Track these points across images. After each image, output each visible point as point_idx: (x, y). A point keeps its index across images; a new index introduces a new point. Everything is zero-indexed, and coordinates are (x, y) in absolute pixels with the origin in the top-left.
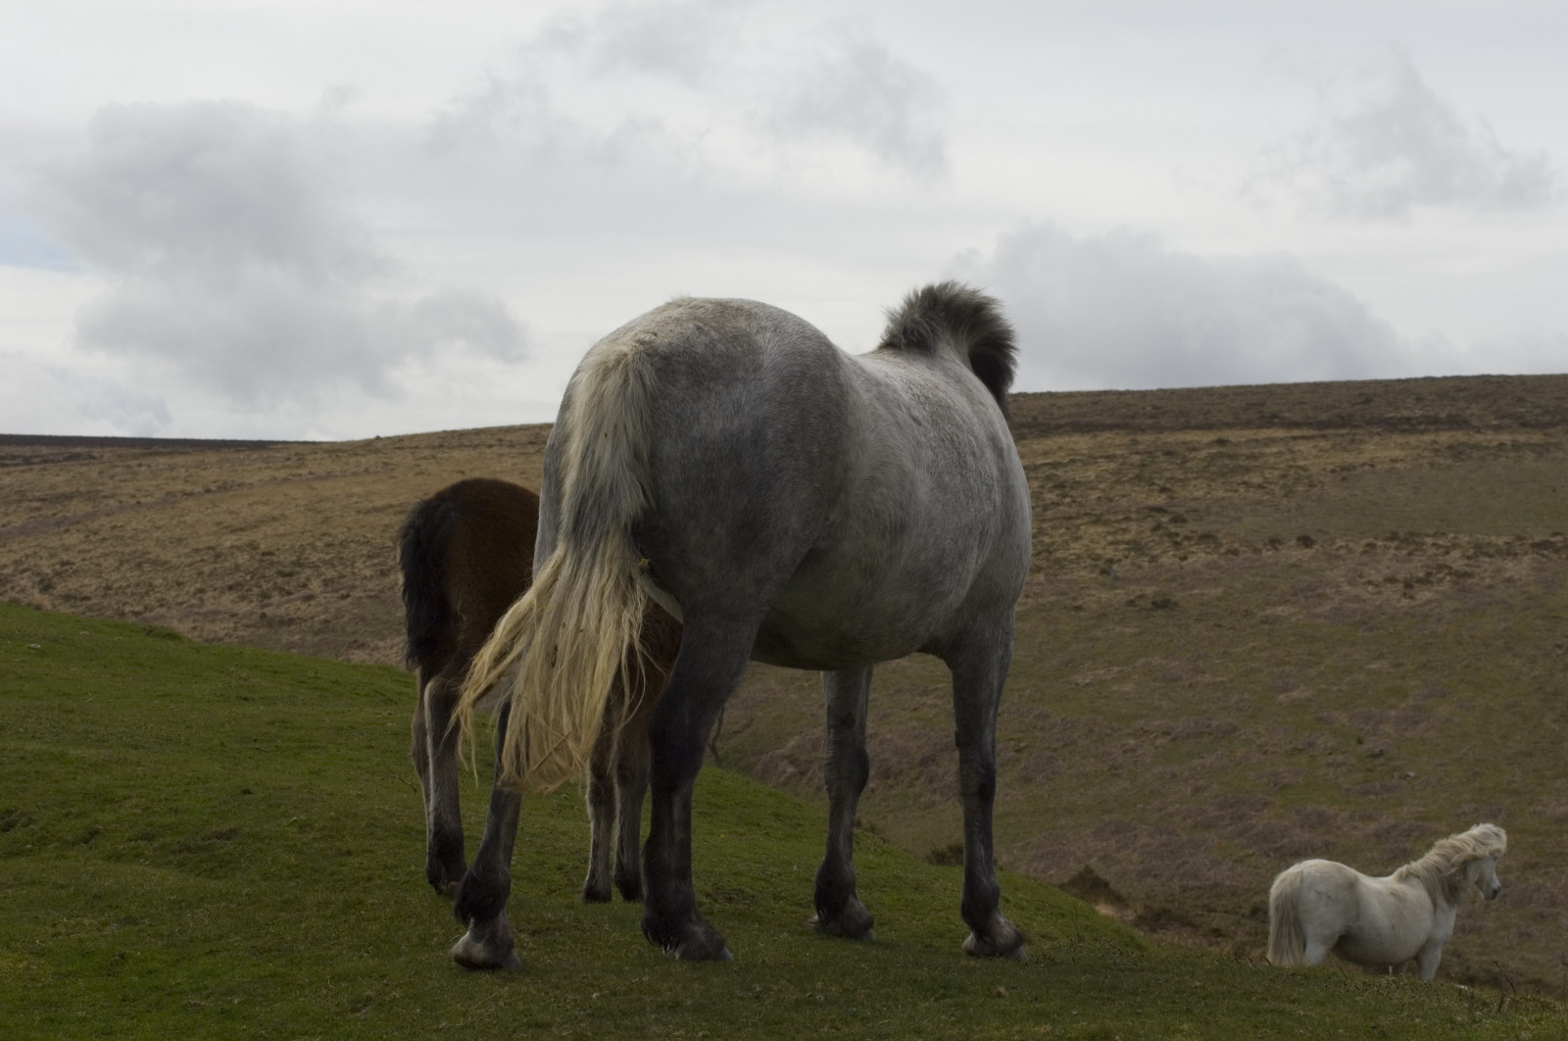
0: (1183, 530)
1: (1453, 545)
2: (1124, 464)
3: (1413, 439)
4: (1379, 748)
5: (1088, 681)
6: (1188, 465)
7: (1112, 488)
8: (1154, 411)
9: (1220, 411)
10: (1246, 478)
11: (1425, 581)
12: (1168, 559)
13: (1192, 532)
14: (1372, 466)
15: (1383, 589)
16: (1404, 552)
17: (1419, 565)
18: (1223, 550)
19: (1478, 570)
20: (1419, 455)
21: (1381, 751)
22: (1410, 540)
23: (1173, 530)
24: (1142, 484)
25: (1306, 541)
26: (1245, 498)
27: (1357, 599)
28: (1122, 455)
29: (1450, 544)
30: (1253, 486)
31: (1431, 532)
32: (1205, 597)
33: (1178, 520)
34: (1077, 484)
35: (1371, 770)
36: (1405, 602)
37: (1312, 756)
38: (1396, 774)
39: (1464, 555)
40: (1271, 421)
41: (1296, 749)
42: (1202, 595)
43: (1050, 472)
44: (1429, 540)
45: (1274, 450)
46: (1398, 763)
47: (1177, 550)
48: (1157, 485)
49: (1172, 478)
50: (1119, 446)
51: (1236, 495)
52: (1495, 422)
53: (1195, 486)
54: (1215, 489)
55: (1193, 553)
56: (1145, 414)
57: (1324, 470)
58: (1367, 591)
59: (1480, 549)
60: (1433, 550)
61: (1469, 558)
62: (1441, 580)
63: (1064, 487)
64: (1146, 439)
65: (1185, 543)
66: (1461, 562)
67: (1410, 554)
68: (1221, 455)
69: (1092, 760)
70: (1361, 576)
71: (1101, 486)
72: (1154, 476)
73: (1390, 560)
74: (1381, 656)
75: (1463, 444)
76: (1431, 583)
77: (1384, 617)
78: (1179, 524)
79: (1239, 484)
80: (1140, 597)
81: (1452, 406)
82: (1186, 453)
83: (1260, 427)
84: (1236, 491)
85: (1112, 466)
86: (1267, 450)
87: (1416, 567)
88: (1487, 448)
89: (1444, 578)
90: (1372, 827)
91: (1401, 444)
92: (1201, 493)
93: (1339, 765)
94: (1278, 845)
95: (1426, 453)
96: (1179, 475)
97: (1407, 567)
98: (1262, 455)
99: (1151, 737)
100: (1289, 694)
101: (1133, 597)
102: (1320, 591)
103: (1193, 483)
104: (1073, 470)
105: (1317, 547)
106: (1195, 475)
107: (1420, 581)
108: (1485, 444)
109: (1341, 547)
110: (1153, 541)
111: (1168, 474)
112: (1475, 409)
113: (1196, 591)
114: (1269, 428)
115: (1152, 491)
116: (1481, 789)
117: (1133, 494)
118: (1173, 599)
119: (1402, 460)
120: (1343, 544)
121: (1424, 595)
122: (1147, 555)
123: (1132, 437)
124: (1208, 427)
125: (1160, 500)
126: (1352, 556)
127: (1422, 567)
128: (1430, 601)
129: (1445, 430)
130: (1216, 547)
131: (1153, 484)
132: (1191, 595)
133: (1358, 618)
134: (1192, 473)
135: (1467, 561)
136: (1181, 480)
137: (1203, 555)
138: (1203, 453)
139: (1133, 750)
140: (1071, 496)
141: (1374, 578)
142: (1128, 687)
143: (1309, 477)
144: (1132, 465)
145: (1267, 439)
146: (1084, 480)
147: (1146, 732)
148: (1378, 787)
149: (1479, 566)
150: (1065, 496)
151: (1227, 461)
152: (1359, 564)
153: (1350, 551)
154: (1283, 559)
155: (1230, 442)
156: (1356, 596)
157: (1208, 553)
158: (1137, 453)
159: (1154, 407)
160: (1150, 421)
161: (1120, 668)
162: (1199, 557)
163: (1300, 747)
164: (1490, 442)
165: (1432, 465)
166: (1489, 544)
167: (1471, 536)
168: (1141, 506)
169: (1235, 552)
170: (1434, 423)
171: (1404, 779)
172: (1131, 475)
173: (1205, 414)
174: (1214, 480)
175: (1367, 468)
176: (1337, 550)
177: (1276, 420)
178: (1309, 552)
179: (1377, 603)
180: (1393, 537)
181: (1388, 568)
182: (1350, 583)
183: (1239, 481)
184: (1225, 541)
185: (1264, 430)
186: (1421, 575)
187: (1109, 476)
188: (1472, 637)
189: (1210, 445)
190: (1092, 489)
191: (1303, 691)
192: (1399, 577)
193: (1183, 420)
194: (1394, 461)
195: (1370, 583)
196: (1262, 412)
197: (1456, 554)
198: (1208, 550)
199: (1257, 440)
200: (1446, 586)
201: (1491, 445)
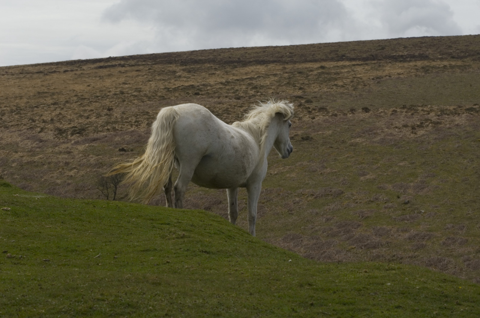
0: (312, 106)
1: (431, 110)
2: (281, 77)
3: (406, 65)
4: (408, 200)
5: (276, 173)
6: (309, 77)
7: (278, 88)
8: (290, 55)
9: (319, 54)
10: (336, 83)
11: (421, 126)
12: (306, 118)
13: (316, 106)
14: (390, 76)
15: (402, 130)
16: (410, 114)
17: (417, 119)
18: (330, 114)
19: (443, 121)
20: (409, 71)
21: (408, 201)
22: (412, 109)
23: (307, 106)
24: (291, 86)
25: (366, 110)
26: (336, 91)
27: (391, 134)
28: (280, 74)
29: (429, 110)
30: (339, 86)
31: (420, 105)
32: (324, 135)
33: (309, 101)
34: (262, 87)
35: (404, 210)
36: (412, 135)
37: (377, 204)
38: (416, 211)
39: (436, 115)
40: (342, 58)
41: (370, 201)
42: (323, 134)
43: (249, 82)
44: (420, 108)
45: (346, 70)
46: (416, 206)
47: (310, 114)
48: (297, 86)
49: (303, 83)
50: (278, 70)
51: (332, 90)
52: (440, 57)
53: (314, 87)
54: (323, 88)
55: (317, 116)
56: (286, 56)
57: (369, 78)
58: (395, 131)
59: (443, 112)
60: (422, 113)
61: (438, 116)
62: (428, 125)
63: (257, 88)
64: (289, 67)
65: (313, 112)
66: (435, 118)
67: (412, 114)
68: (323, 73)
69: (280, 207)
70: (392, 125)
71: (273, 87)
72: (295, 82)
73: (404, 117)
74: (404, 160)
75: (428, 66)
76: (423, 127)
77: (404, 142)
78: (309, 103)
79: (333, 86)
80: (295, 135)
81: (420, 50)
82: (308, 73)
83: (338, 61)
84: (332, 88)
85: (276, 78)
86: (343, 71)
87: (415, 120)
88: (439, 68)
89: (429, 125)
90: (407, 235)
91: (400, 66)
92: (316, 90)
93: (390, 208)
94: (366, 243)
95: (413, 71)
96: (306, 82)
97: (411, 120)
98: (341, 73)
99: (306, 197)
100: (365, 177)
101: (293, 136)
102: (375, 131)
103: (313, 85)
104: (259, 81)
105: (371, 112)
106: (313, 82)
107: (418, 126)
108: (438, 66)
109: (381, 112)
110: (299, 111)
111: (301, 82)
112: (430, 51)
113: (320, 133)
114: (342, 61)
115: (296, 89)
116: (455, 217)
117: (287, 91)
118: (311, 136)
119: (402, 74)
120: (382, 110)
121: (421, 132)
122: (297, 117)
123: (283, 66)
124: (316, 61)
125: (299, 93)
126: (386, 116)
127: (418, 120)
128: (424, 135)
129: (419, 60)
130: (327, 113)
131: (296, 86)
132: (318, 134)
133: (393, 143)
134: (312, 81)
135: (438, 117)
136: (307, 84)
137: (322, 117)
138: (315, 72)
139: (298, 203)
140: (260, 92)
141: (398, 125)
142: (293, 175)
143: (363, 82)
144: (285, 78)
145: (342, 66)
146: (265, 85)
147: (303, 194)
148: (408, 217)
149: (443, 119)
150: (258, 92)
151: (326, 76)
152: (390, 119)
153: (386, 114)
154: (357, 118)
155: (326, 67)
156: (391, 133)
157: (324, 116)
158: (286, 73)
159: (290, 53)
160: (289, 59)
161: (290, 167)
162: (320, 118)
163: (372, 200)
164: (440, 65)
165: (416, 76)
166: (447, 109)
167: (438, 106)
168: (292, 96)
169: (336, 115)
170: (413, 57)
171: (420, 213)
172: (285, 82)
173: (313, 55)
174: (322, 84)
175: (388, 77)
176: (380, 113)
177: (344, 58)
178: (368, 115)
179: (400, 136)
180: (404, 107)
181: (403, 121)
182: (387, 128)
183: (333, 84)
184: (330, 110)
185: (340, 62)
186: (419, 123)
187: (276, 83)
188: (444, 150)
189: (317, 69)
190: (269, 89)
191: (371, 175)
192: (410, 124)
193: (303, 58)
194: (399, 74)
195: (396, 127)
196: (337, 54)
197: (433, 114)
198: (324, 115)
199: (338, 66)
200: (430, 128)
201: (440, 66)
